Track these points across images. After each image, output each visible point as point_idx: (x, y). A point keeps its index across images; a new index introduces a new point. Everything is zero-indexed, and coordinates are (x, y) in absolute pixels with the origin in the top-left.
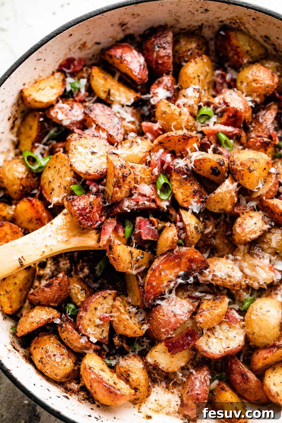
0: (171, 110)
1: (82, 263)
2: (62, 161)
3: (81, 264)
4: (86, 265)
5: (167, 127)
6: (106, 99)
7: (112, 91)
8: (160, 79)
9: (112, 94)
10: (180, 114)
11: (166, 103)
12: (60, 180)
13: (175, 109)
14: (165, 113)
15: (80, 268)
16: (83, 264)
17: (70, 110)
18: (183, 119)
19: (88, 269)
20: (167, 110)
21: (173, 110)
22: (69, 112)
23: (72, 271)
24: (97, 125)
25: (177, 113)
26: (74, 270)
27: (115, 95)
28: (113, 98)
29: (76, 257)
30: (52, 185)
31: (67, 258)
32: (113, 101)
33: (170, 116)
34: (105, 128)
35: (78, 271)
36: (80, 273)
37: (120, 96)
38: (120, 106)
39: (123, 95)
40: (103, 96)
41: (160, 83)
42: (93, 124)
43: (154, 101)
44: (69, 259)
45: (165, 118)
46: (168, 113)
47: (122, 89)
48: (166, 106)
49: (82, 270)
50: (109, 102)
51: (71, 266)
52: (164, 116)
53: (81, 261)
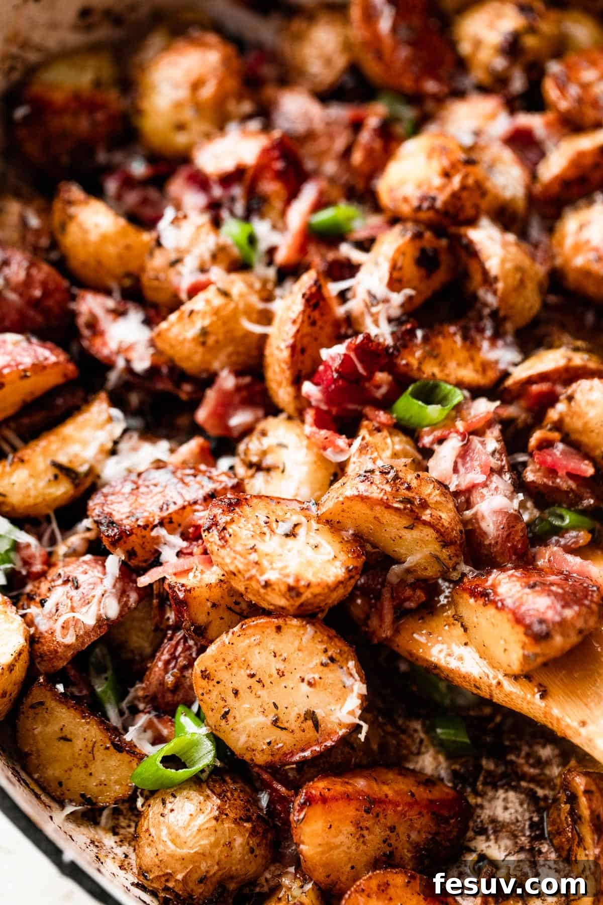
0: (205, 313)
1: (518, 756)
2: (229, 659)
3: (521, 761)
4: (531, 746)
5: (241, 349)
6: (76, 486)
7: (63, 459)
8: (82, 321)
9: (71, 462)
10: (225, 294)
11: (180, 319)
12: (291, 681)
13: (208, 302)
14: (204, 332)
15: (532, 766)
16: (523, 754)
17: (77, 588)
18: (241, 295)
19: (544, 746)
20: (200, 323)
21: (208, 308)
22: (81, 590)
23: (536, 793)
24: (161, 524)
25: (218, 301)
26: (532, 786)
27: (76, 456)
28: (81, 465)
29: (497, 766)
30: (291, 717)
31: (490, 794)
32: (91, 471)
33: (220, 323)
34: (180, 503)
35: (539, 775)
36: (547, 772)
37: (85, 444)
38: (113, 460)
39: (87, 433)
40: (62, 490)
41: (93, 325)
42: (154, 533)
43: (141, 359)
44: (496, 788)
45: (217, 342)
46: (211, 325)
47: (69, 429)
48: (186, 320)
49: (540, 763)
50: (88, 483)
51: (516, 789)
52: (211, 340)
53: (512, 757)
